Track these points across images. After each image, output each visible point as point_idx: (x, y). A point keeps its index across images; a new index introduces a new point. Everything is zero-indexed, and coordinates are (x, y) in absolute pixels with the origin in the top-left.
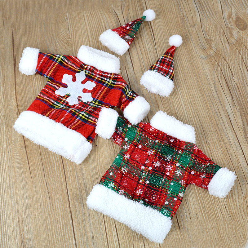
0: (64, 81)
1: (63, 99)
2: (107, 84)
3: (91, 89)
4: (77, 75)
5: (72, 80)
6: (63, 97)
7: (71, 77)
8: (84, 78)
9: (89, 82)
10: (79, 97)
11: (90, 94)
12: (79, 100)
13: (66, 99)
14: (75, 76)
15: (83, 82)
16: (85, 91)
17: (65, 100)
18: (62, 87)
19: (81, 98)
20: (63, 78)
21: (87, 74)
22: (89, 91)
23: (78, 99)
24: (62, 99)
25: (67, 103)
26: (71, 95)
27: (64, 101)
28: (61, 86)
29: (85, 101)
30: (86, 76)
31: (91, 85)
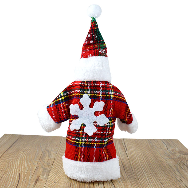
0: (72, 113)
1: (81, 132)
3: (101, 109)
4: (81, 100)
5: (80, 108)
6: (80, 130)
7: (77, 105)
8: (90, 101)
9: (96, 103)
10: (94, 122)
11: (103, 115)
12: (96, 126)
13: (83, 131)
14: (80, 102)
15: (91, 106)
16: (97, 114)
17: (82, 132)
18: (74, 119)
19: (97, 123)
20: (70, 110)
21: (89, 95)
22: (101, 113)
23: (95, 125)
24: (79, 132)
25: (86, 134)
26: (86, 124)
28: (72, 119)
29: (102, 125)
30: (90, 97)
31: (100, 106)
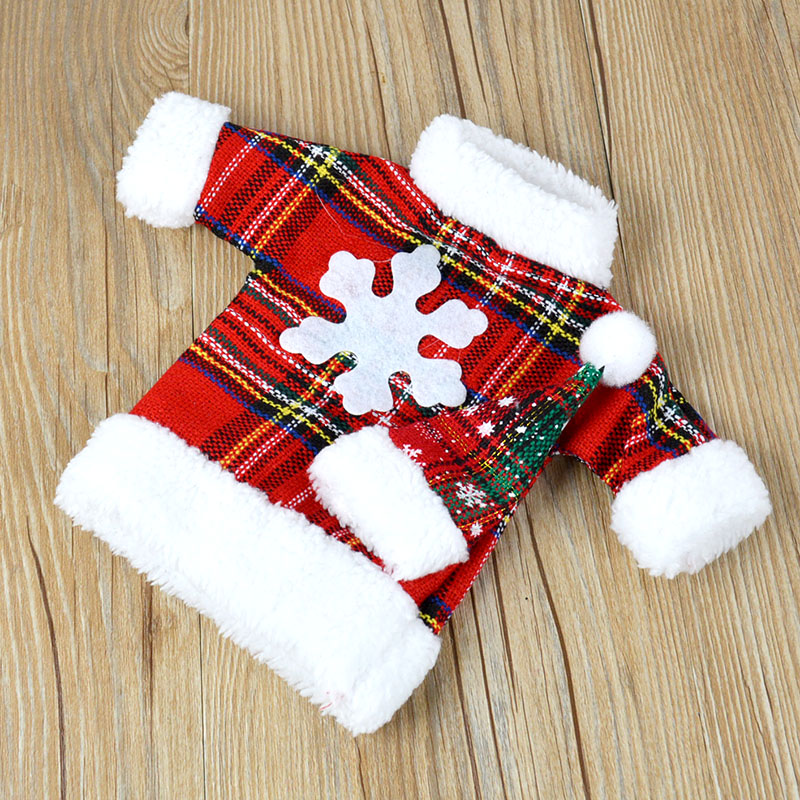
0: (329, 286)
1: (318, 379)
2: (545, 329)
3: (460, 340)
4: (399, 262)
5: (373, 286)
6: (319, 369)
7: (367, 268)
8: (434, 280)
9: (455, 307)
10: (397, 374)
11: (454, 369)
12: (396, 392)
13: (331, 380)
14: (389, 265)
15: (427, 304)
16: (429, 347)
17: (325, 384)
18: (320, 315)
19: (409, 382)
20: (327, 269)
21: (447, 260)
22: (452, 354)
23: (393, 388)
24: (311, 376)
25: (337, 399)
26: (359, 361)
27: (321, 391)
28: (314, 310)
29: (425, 401)
30: (446, 271)
31: (462, 323)
